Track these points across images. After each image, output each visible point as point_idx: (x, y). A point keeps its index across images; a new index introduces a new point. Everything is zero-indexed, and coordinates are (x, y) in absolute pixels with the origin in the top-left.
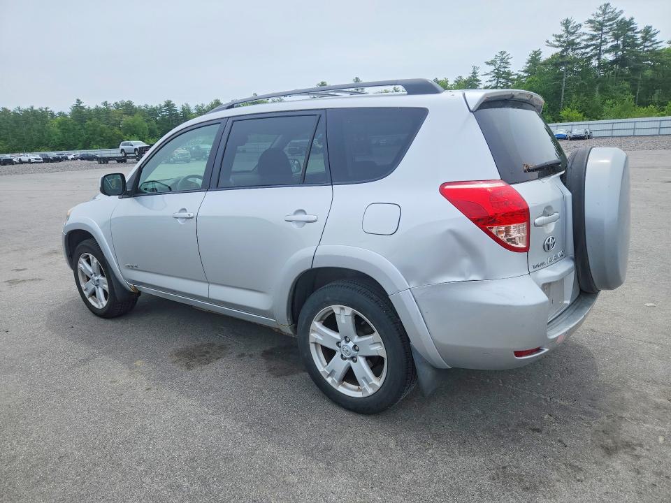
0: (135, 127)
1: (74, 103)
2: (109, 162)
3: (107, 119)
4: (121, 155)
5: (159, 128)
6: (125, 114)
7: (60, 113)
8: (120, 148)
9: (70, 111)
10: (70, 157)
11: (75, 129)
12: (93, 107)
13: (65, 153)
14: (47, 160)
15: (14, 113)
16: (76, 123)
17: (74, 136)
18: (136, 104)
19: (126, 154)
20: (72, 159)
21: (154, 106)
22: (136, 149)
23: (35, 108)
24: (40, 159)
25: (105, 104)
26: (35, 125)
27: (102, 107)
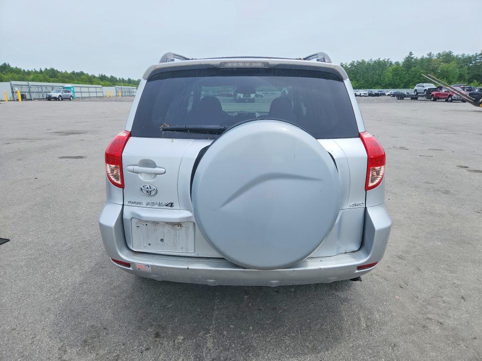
0: (447, 72)
1: (407, 55)
2: (405, 98)
3: (428, 66)
4: (413, 94)
5: (468, 73)
6: (443, 62)
7: (396, 63)
8: (415, 89)
9: (403, 60)
10: (387, 94)
11: (402, 73)
12: (419, 57)
13: (384, 91)
14: (370, 95)
15: (368, 63)
16: (404, 69)
17: (400, 79)
18: (455, 54)
19: (417, 93)
20: (388, 95)
21: (471, 55)
22: (425, 90)
23: (380, 60)
24: (366, 94)
25: (430, 54)
26: (377, 71)
27: (427, 57)
